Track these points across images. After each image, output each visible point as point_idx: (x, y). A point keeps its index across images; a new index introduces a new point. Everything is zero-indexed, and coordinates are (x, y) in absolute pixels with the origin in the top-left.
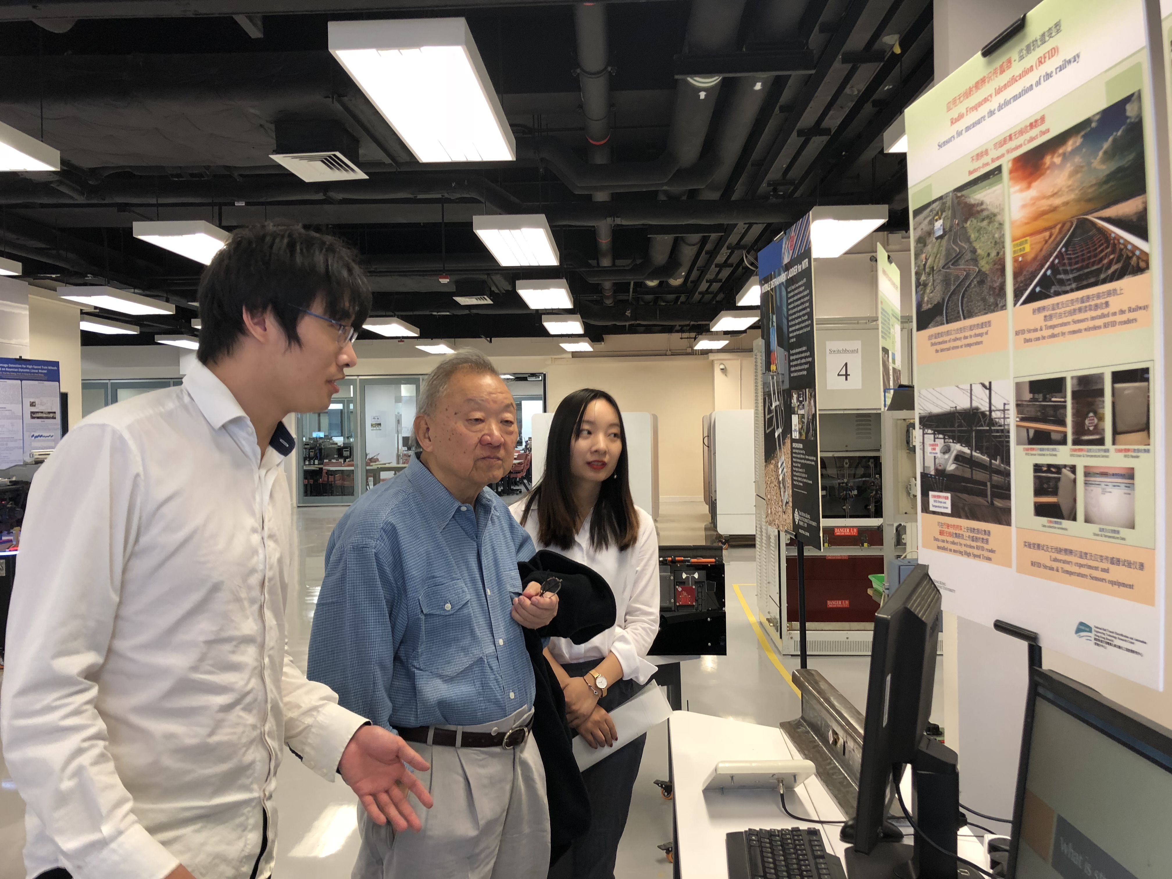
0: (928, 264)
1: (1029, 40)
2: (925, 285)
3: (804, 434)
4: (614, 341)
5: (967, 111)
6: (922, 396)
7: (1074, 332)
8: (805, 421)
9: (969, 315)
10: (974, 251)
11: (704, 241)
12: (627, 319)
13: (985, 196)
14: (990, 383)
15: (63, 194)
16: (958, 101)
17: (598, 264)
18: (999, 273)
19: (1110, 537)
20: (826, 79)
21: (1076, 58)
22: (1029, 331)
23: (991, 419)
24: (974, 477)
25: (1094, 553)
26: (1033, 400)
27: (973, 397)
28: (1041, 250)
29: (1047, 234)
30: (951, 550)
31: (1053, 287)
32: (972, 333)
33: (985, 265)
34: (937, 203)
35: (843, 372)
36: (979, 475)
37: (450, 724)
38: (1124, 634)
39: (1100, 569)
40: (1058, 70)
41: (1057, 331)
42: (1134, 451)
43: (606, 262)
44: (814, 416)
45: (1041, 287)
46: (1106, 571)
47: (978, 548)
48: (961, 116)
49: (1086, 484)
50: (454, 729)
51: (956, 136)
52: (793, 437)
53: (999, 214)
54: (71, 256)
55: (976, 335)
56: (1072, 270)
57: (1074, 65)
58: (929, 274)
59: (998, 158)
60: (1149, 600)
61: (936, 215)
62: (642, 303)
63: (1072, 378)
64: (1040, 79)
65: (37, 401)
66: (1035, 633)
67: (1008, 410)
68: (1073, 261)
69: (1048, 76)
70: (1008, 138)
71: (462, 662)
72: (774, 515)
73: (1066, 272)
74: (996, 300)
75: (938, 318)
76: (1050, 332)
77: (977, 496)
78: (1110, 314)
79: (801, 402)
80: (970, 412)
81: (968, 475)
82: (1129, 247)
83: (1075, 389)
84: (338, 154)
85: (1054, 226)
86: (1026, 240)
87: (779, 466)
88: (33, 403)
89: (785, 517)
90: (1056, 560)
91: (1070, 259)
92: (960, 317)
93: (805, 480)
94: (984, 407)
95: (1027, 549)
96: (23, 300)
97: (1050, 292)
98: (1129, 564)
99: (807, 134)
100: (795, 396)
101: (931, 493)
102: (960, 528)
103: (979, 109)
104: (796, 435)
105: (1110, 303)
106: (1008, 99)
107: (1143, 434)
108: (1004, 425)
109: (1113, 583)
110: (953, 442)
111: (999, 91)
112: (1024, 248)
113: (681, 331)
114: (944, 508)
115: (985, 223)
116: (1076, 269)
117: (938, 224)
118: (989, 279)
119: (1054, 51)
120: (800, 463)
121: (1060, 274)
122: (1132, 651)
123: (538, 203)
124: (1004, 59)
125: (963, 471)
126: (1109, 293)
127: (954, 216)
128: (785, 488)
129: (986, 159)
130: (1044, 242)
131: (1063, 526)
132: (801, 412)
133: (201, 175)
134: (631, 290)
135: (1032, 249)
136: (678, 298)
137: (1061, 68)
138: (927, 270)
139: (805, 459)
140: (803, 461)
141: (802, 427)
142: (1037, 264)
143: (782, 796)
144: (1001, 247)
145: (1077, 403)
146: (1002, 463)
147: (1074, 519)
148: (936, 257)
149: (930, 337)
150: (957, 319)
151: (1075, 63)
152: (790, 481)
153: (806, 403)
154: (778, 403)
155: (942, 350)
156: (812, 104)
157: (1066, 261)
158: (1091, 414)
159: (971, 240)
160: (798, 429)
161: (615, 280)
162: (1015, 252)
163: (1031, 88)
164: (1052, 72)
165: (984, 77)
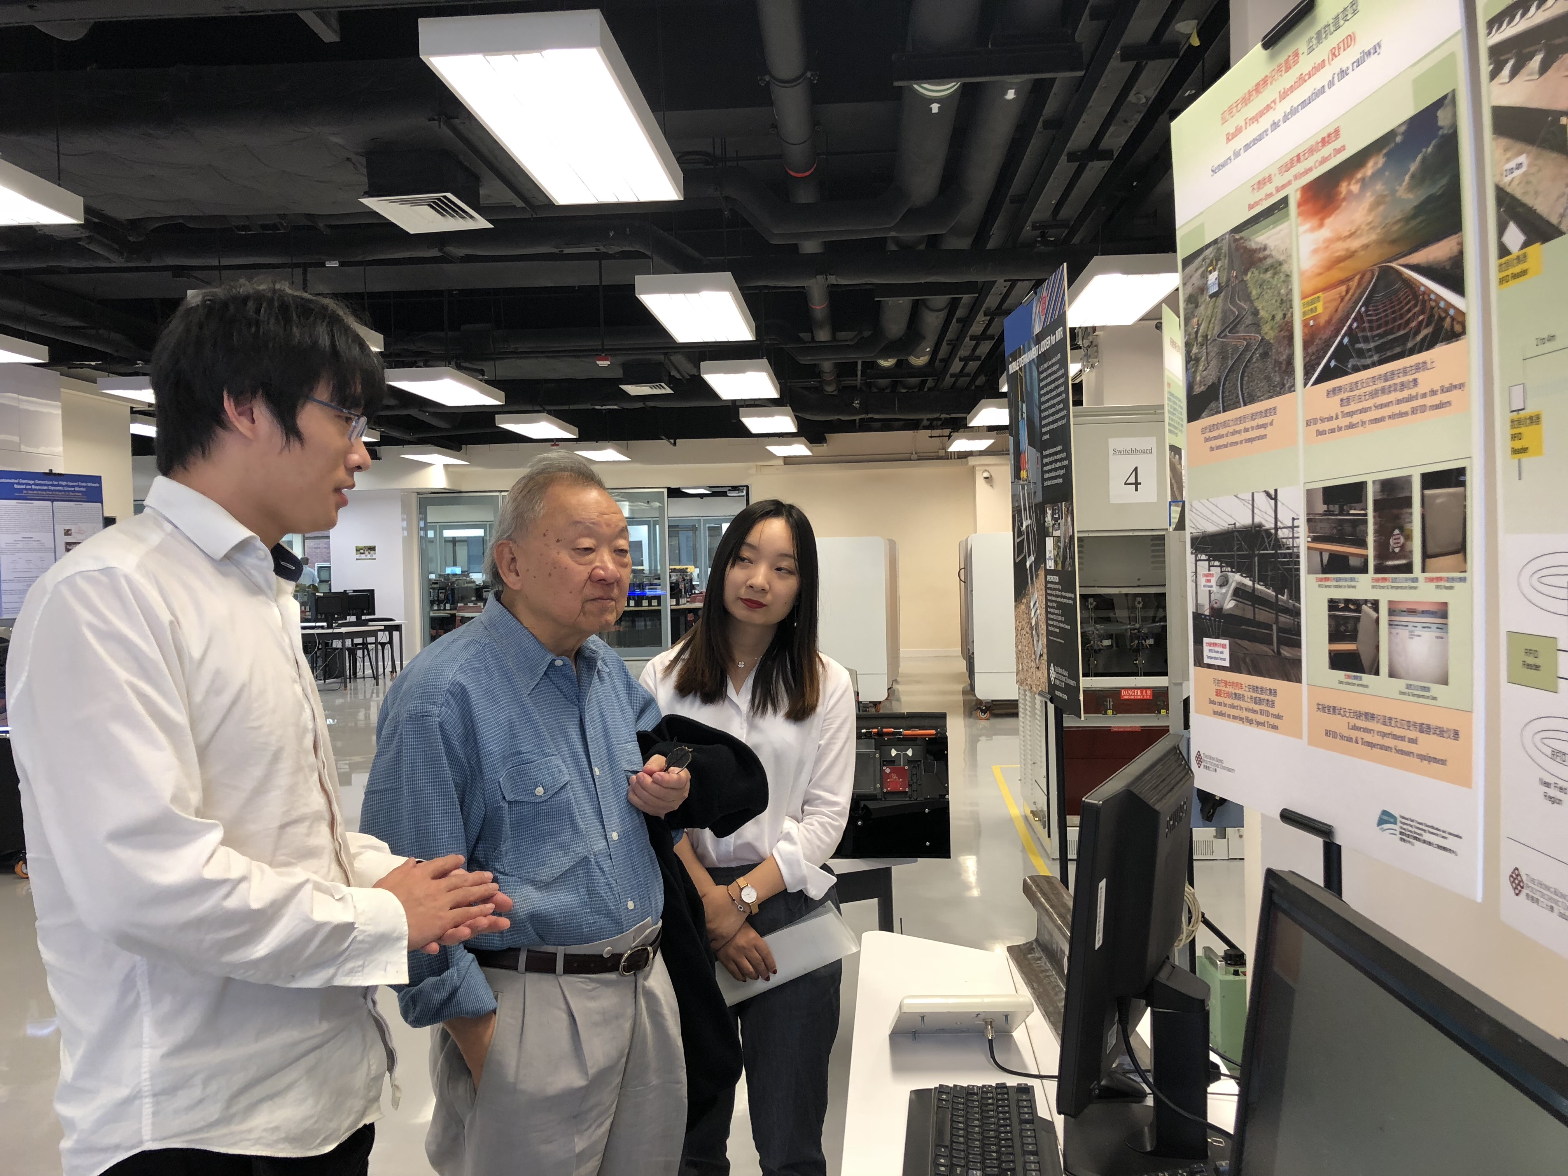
0: (1200, 331)
1: (1319, 26)
2: (1197, 360)
3: (1060, 563)
4: (840, 442)
5: (1246, 123)
6: (1194, 510)
7: (1376, 421)
8: (1062, 545)
9: (1250, 399)
10: (1256, 313)
11: (953, 305)
12: (856, 412)
13: (1268, 238)
14: (1276, 491)
15: (96, 256)
16: (1234, 110)
17: (813, 338)
18: (1286, 342)
19: (1419, 696)
20: (1102, 83)
21: (1376, 49)
22: (1323, 420)
23: (1277, 540)
24: (1257, 618)
25: (1400, 717)
26: (1328, 513)
27: (1256, 511)
28: (1336, 310)
29: (1343, 288)
30: (1229, 716)
31: (1351, 360)
32: (1254, 423)
33: (1269, 332)
34: (1211, 249)
35: (1132, 480)
36: (1264, 615)
37: (547, 944)
38: (1435, 826)
39: (1407, 740)
40: (1355, 64)
41: (1355, 419)
42: (1448, 579)
43: (823, 335)
44: (1072, 538)
45: (1336, 361)
46: (1413, 741)
47: (1262, 712)
48: (1239, 130)
49: (1390, 625)
50: (553, 951)
51: (1232, 158)
52: (1048, 568)
53: (1286, 262)
54: (115, 336)
55: (1259, 427)
56: (1373, 337)
57: (1374, 57)
58: (1202, 345)
59: (1284, 186)
60: (1466, 781)
61: (1210, 265)
62: (876, 390)
63: (1374, 482)
64: (1333, 78)
65: (74, 529)
66: (1330, 826)
67: (1298, 527)
68: (1375, 324)
69: (1343, 73)
70: (1295, 159)
71: (561, 862)
72: (1026, 673)
73: (1366, 340)
74: (1282, 379)
75: (1213, 405)
76: (1347, 421)
77: (1261, 643)
78: (1419, 397)
79: (1056, 520)
80: (1251, 531)
81: (1249, 615)
82: (1442, 304)
83: (1378, 498)
84: (449, 195)
85: (1354, 276)
86: (1319, 297)
87: (1032, 606)
88: (68, 530)
89: (1039, 674)
90: (1355, 728)
91: (1370, 321)
92: (1239, 402)
93: (1062, 625)
94: (1269, 524)
95: (1320, 713)
96: (53, 396)
97: (1347, 367)
98: (1441, 732)
99: (1082, 158)
100: (1049, 512)
101: (1206, 640)
102: (1239, 685)
103: (1261, 120)
104: (1050, 565)
105: (1419, 381)
106: (1295, 105)
107: (1460, 556)
108: (1293, 547)
109: (1422, 757)
110: (1232, 572)
111: (1284, 95)
112: (1316, 308)
113: (930, 427)
114: (1221, 659)
115: (1269, 274)
116: (1377, 335)
117: (1213, 277)
118: (1274, 350)
119: (1350, 39)
120: (1055, 602)
121: (1360, 343)
122: (1445, 849)
123: (722, 258)
124: (1290, 51)
125: (1244, 610)
126: (1418, 368)
127: (1231, 267)
128: (1038, 636)
129: (1269, 188)
130: (1340, 299)
131: (1364, 682)
132: (1057, 533)
133: (275, 227)
134: (859, 373)
135: (1325, 308)
136: (924, 382)
137: (1359, 63)
138: (1200, 340)
139: (1062, 597)
140: (1059, 599)
141: (1058, 554)
142: (1332, 328)
143: (990, 1041)
144: (1288, 306)
145: (1380, 517)
146: (1291, 599)
147: (1377, 673)
148: (1210, 321)
149: (1204, 431)
150: (1236, 405)
151: (1376, 54)
152: (1044, 627)
153: (1062, 522)
154: (1029, 522)
155: (1218, 448)
156: (1084, 117)
157: (1366, 325)
158: (1397, 532)
159: (1253, 298)
160: (1053, 557)
161: (836, 359)
162: (1304, 314)
163: (1322, 90)
164: (1348, 68)
165: (1266, 76)
